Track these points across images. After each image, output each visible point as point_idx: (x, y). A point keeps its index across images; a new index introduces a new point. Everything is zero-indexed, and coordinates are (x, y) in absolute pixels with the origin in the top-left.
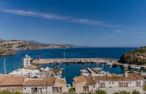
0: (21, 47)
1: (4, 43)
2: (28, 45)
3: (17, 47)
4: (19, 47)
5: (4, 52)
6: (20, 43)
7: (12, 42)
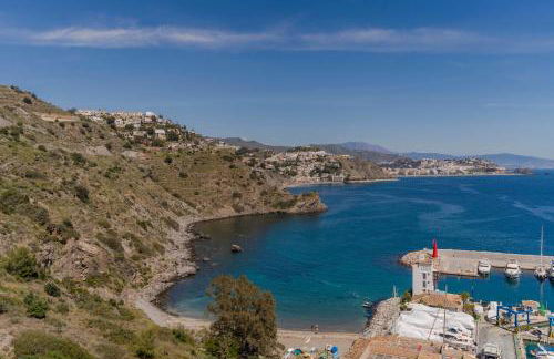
0: (324, 171)
1: (273, 158)
2: (346, 164)
3: (312, 174)
4: (318, 171)
5: (292, 203)
6: (320, 159)
7: (294, 156)
